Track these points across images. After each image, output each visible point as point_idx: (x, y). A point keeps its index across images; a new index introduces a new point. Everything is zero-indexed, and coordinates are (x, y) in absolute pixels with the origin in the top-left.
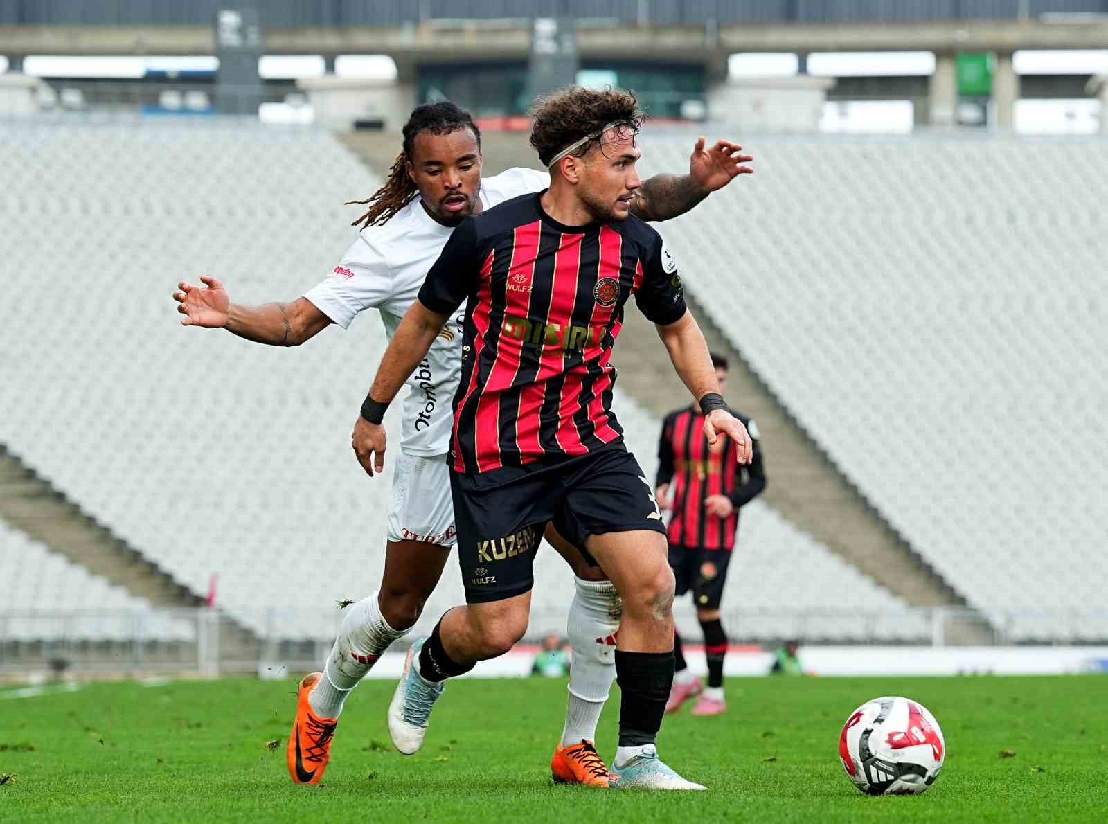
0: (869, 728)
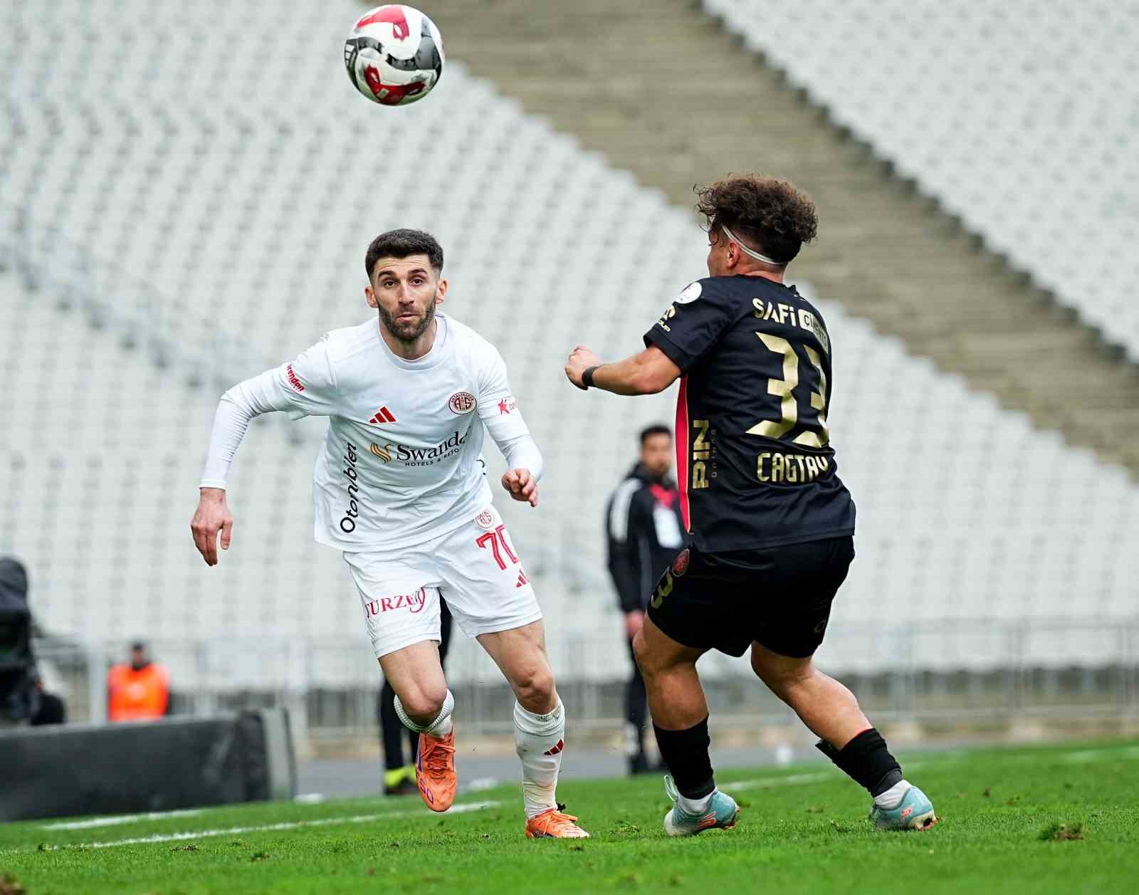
0: (386, 58)
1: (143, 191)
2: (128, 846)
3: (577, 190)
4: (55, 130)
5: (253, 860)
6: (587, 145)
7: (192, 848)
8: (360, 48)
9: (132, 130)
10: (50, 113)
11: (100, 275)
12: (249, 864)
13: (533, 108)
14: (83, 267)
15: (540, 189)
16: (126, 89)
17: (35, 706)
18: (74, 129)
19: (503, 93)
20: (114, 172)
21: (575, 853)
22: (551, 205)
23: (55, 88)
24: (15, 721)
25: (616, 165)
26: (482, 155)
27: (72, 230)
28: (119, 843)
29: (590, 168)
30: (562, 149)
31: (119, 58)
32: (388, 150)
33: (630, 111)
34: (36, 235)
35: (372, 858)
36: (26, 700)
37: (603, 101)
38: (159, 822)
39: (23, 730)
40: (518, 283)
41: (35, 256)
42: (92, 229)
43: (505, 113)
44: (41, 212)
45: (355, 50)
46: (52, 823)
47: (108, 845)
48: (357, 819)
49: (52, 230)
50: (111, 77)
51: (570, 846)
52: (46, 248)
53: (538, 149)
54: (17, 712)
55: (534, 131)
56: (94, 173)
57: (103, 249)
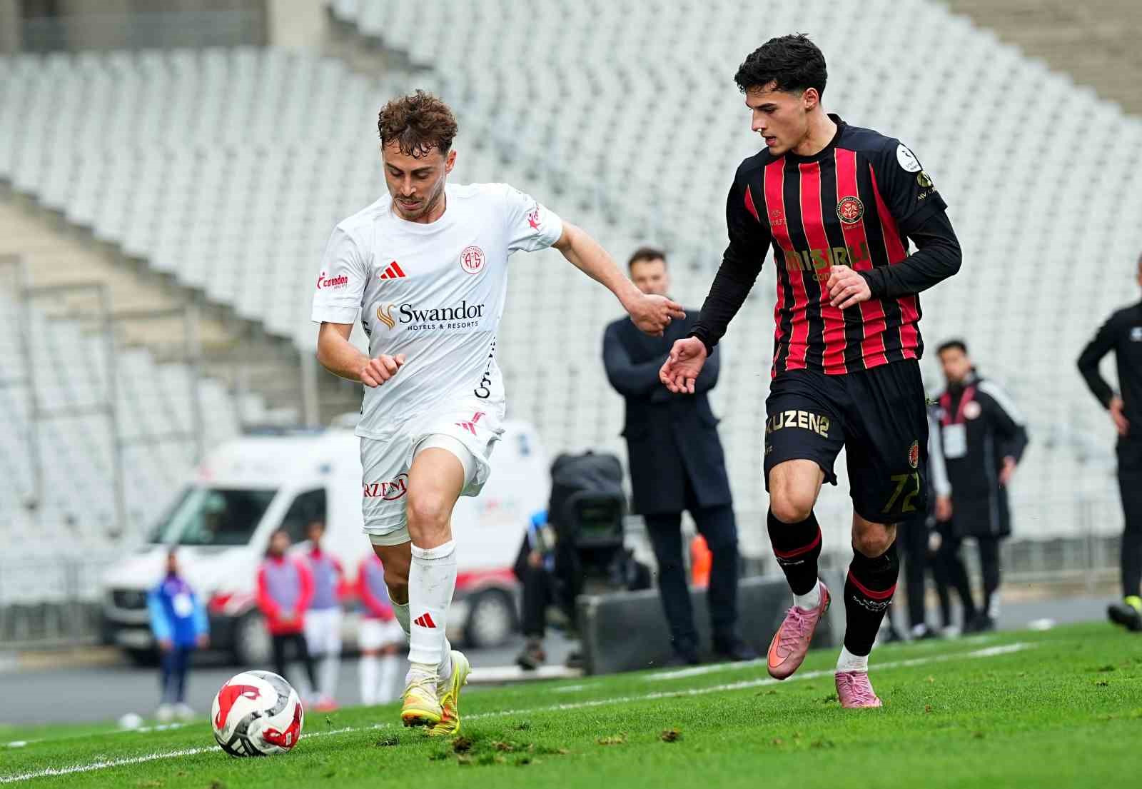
1: (702, 136)
2: (718, 692)
3: (1071, 120)
4: (627, 89)
5: (826, 702)
6: (1079, 80)
7: (772, 693)
8: (245, 733)
9: (691, 86)
10: (622, 74)
11: (669, 208)
12: (824, 706)
13: (1030, 51)
14: (655, 203)
15: (1039, 119)
16: (684, 52)
17: (632, 575)
18: (643, 88)
19: (1004, 40)
20: (677, 121)
21: (1102, 688)
22: (1049, 133)
23: (626, 54)
24: (615, 588)
25: (1102, 97)
26: (988, 93)
27: (644, 173)
28: (708, 690)
29: (1081, 100)
30: (1057, 85)
31: (679, 26)
32: (908, 93)
33: (1115, 51)
34: (614, 178)
35: (927, 697)
36: (624, 569)
37: (1092, 43)
38: (741, 670)
39: (622, 595)
40: (1024, 201)
41: (614, 195)
42: (660, 171)
43: (1007, 57)
44: (617, 159)
45: (242, 740)
46: (652, 673)
47: (701, 691)
48: (909, 663)
49: (627, 172)
50: (673, 42)
51: (1096, 683)
52: (623, 189)
53: (1038, 86)
54: (617, 579)
55: (1033, 71)
56: (661, 124)
57: (670, 186)
